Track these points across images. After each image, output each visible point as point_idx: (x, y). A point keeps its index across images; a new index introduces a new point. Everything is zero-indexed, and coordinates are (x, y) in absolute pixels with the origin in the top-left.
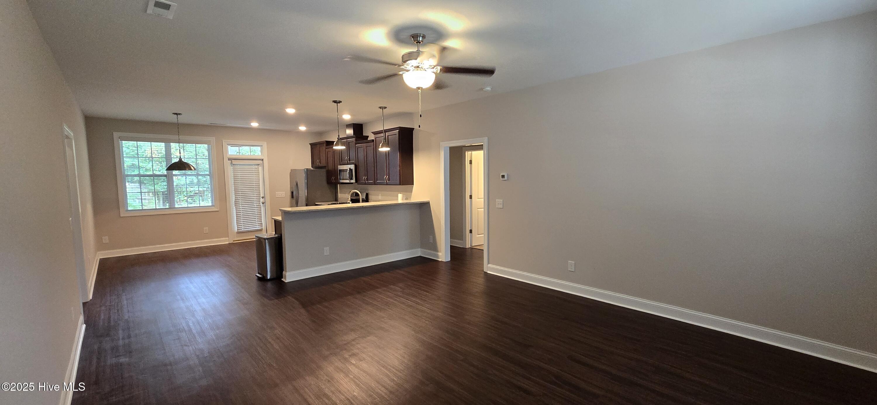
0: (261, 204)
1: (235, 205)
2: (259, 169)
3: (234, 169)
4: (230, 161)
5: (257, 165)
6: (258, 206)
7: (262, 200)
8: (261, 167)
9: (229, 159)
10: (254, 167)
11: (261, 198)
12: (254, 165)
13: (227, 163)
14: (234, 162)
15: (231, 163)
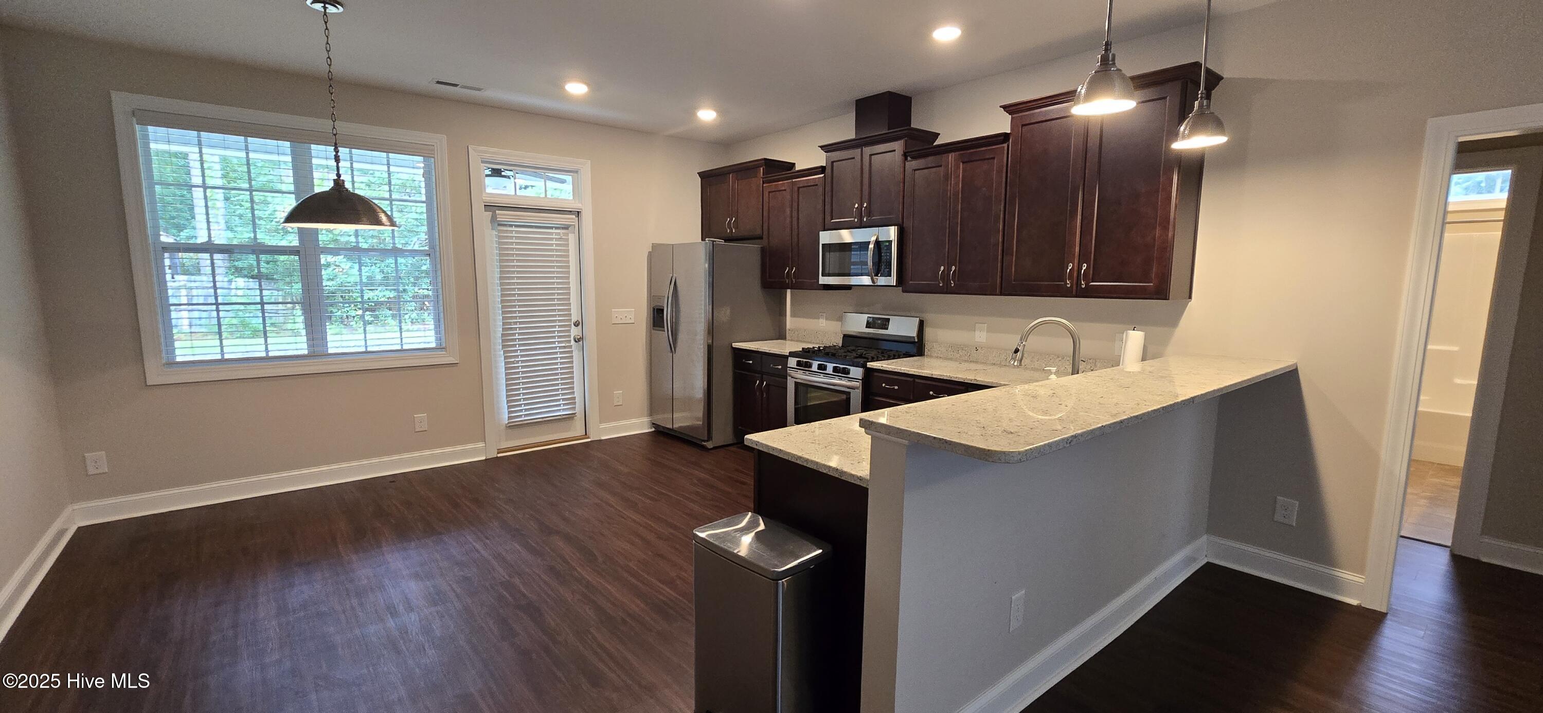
0: (573, 342)
1: (503, 346)
2: (567, 240)
3: (500, 237)
4: (489, 214)
5: (563, 228)
6: (564, 347)
7: (575, 332)
8: (573, 234)
9: (488, 207)
10: (556, 234)
11: (573, 325)
12: (556, 228)
13: (482, 217)
14: (502, 215)
15: (494, 219)
